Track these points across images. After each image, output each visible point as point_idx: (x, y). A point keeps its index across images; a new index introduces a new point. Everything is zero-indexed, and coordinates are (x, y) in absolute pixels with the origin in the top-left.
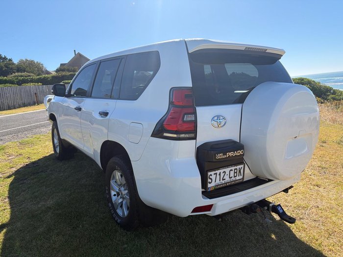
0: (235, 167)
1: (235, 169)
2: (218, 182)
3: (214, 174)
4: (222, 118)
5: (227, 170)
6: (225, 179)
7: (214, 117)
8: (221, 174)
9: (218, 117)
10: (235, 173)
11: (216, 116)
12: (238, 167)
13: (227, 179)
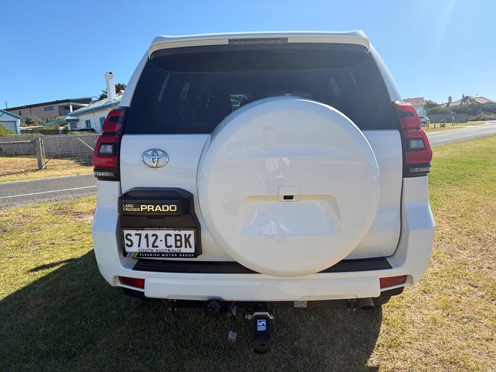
0: (177, 232)
1: (176, 235)
2: (144, 247)
3: (136, 235)
4: (160, 153)
5: (161, 233)
6: (157, 247)
7: (147, 151)
8: (150, 237)
9: (155, 151)
10: (176, 241)
11: (151, 150)
12: (183, 233)
13: (162, 247)
